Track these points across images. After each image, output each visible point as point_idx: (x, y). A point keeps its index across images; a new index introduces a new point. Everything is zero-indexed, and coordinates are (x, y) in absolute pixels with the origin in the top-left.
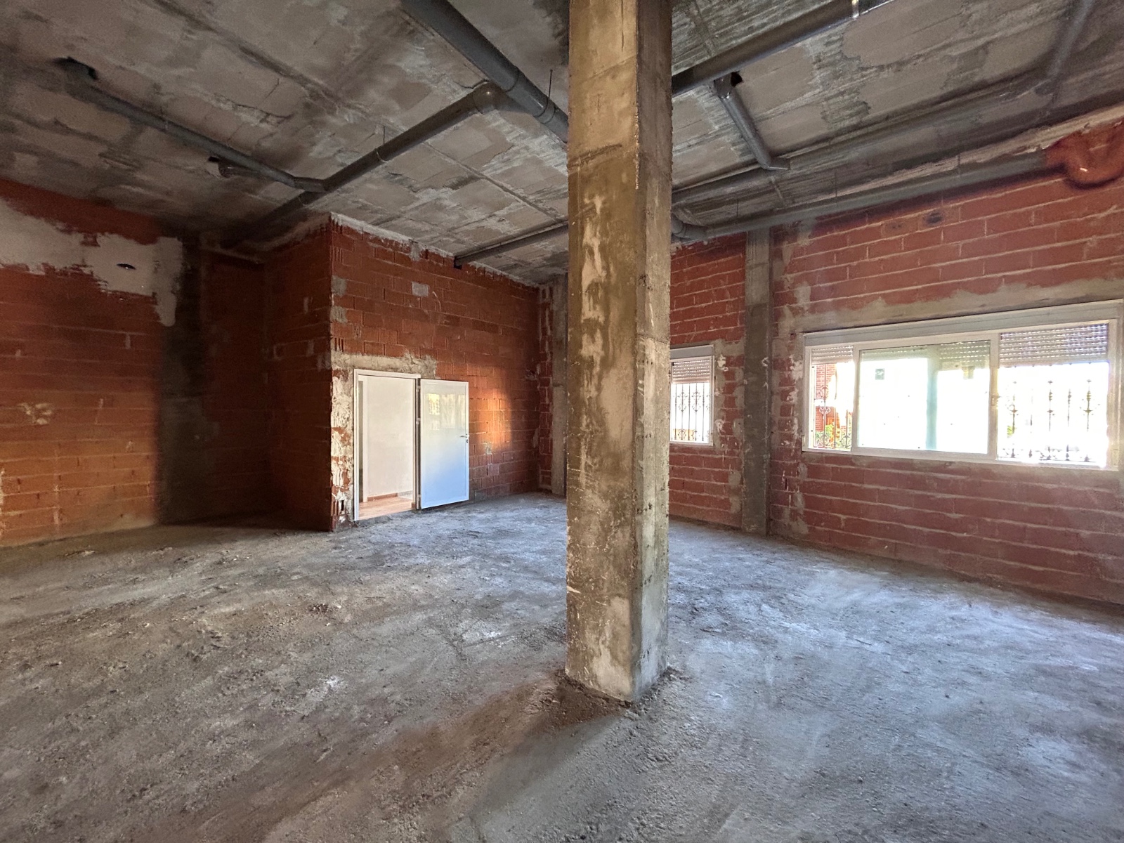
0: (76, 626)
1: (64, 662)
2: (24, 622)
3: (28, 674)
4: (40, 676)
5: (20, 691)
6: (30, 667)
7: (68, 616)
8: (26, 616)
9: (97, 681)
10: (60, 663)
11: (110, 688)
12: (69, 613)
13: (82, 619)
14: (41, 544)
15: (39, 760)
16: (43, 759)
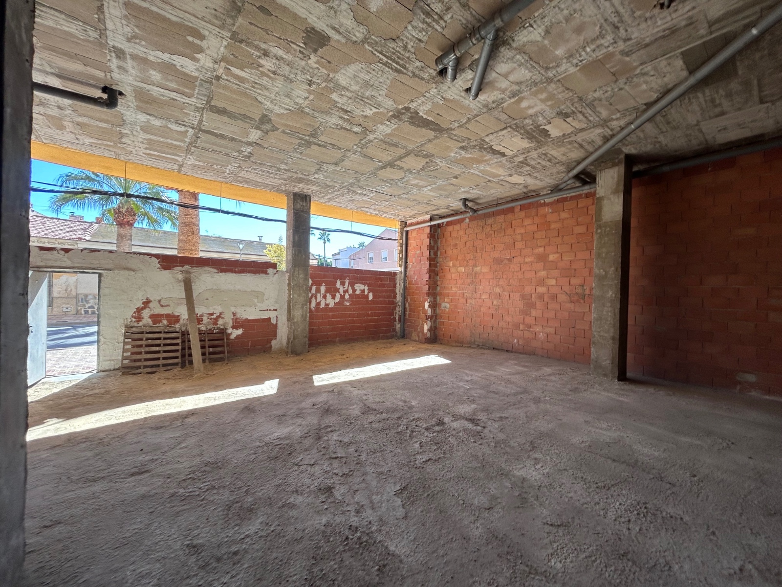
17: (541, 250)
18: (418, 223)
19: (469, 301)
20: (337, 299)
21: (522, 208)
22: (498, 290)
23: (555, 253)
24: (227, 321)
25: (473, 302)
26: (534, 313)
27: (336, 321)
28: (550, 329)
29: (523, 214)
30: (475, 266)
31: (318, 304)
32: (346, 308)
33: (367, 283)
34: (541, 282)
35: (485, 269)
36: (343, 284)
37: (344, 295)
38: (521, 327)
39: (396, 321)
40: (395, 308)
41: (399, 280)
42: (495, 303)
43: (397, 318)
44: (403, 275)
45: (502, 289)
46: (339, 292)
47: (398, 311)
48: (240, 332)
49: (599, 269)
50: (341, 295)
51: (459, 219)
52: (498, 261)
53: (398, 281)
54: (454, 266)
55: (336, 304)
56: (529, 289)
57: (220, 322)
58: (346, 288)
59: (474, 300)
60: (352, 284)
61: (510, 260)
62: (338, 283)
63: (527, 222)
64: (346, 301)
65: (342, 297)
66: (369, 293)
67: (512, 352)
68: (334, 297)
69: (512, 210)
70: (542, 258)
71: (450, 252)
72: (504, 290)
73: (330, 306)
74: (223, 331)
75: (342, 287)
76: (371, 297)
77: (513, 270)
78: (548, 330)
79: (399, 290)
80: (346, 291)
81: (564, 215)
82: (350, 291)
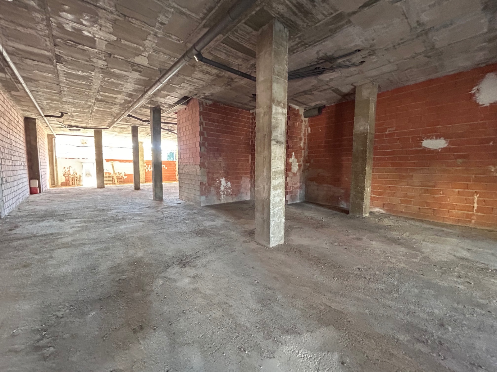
0: (487, 273)
1: (475, 284)
2: (467, 260)
3: (459, 280)
4: (463, 284)
5: (453, 284)
6: (461, 278)
7: (486, 266)
8: (469, 258)
9: (485, 302)
10: (473, 284)
11: (489, 309)
12: (487, 265)
13: (492, 271)
14: (490, 231)
15: (446, 314)
16: (447, 315)
24: (123, 174)
31: (148, 170)
40: (176, 172)
48: (126, 177)
57: (121, 174)
66: (165, 167)
74: (122, 177)
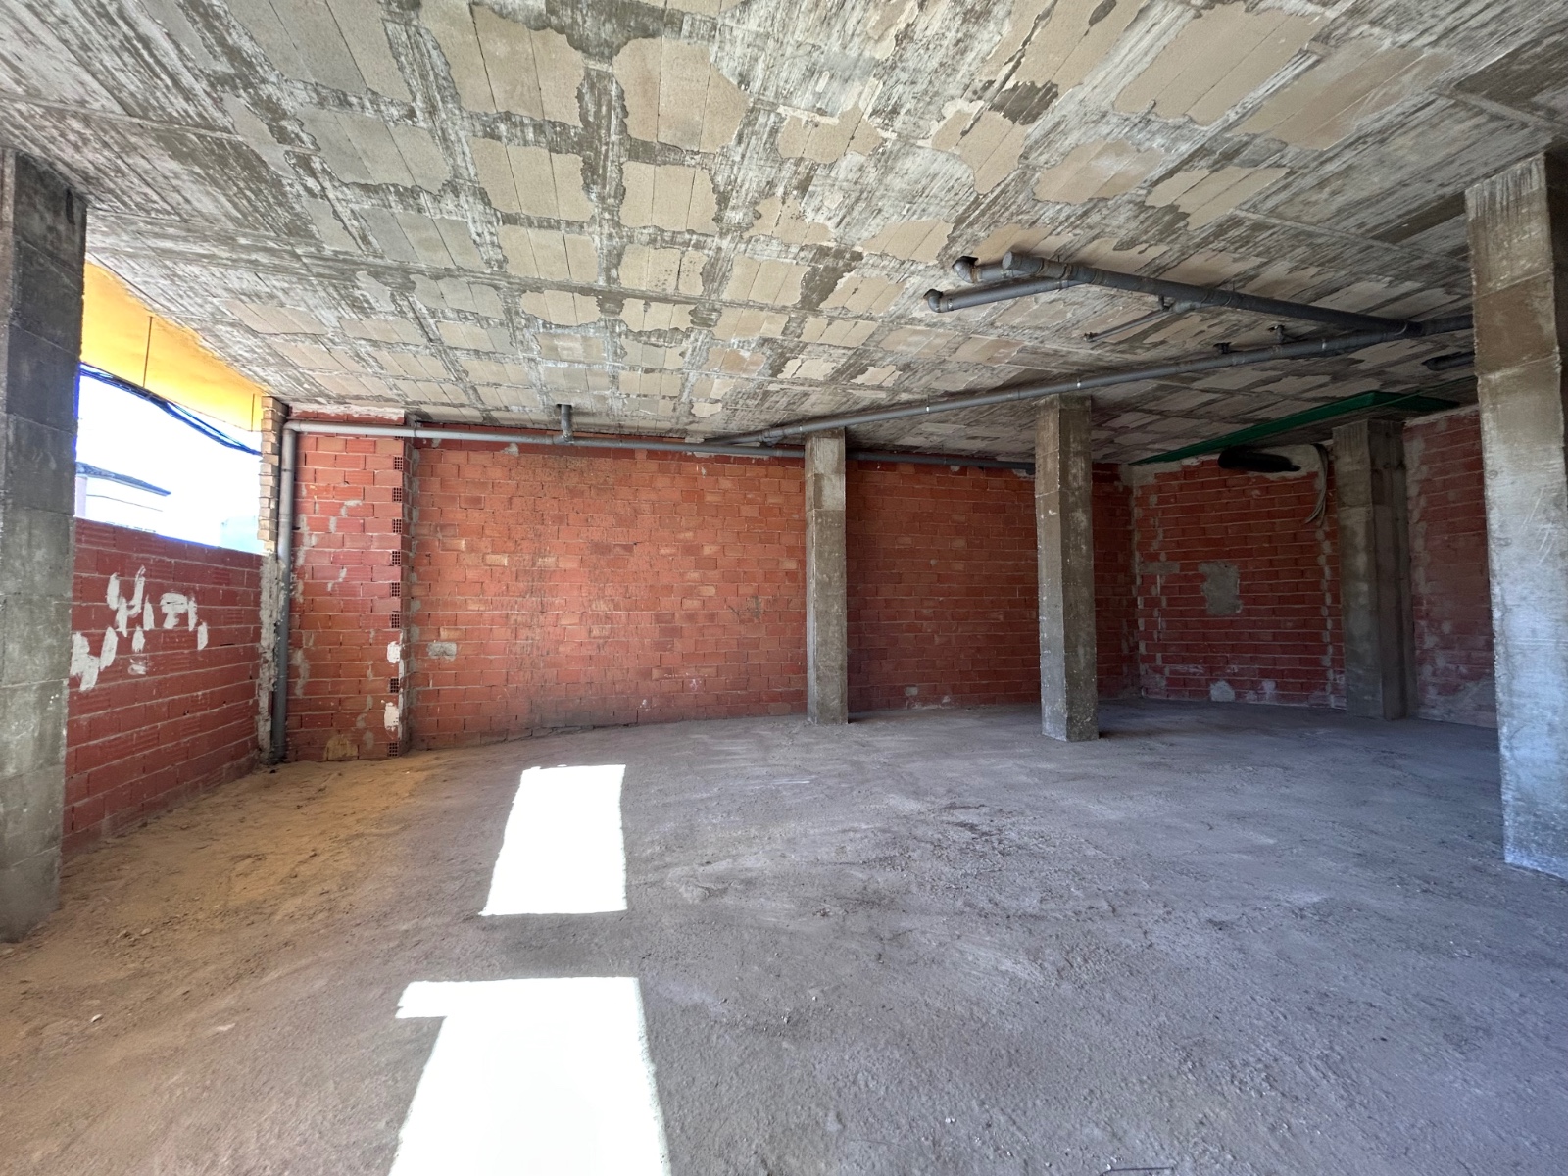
17: (689, 535)
18: (348, 421)
19: (524, 633)
20: (108, 656)
21: (651, 454)
22: (602, 607)
23: (713, 543)
25: (537, 634)
26: (678, 645)
27: (101, 747)
28: (707, 670)
29: (653, 465)
30: (539, 553)
32: (137, 690)
33: (194, 589)
34: (689, 592)
35: (569, 564)
36: (127, 592)
37: (131, 634)
38: (655, 674)
39: (258, 713)
40: (256, 672)
41: (270, 577)
42: (596, 632)
43: (264, 702)
44: (283, 566)
45: (611, 606)
46: (115, 627)
47: (267, 676)
49: (822, 574)
50: (119, 635)
51: (487, 442)
52: (600, 549)
53: (265, 584)
54: (471, 549)
55: (103, 676)
56: (667, 603)
58: (137, 610)
59: (538, 631)
60: (154, 594)
61: (628, 548)
62: (113, 587)
63: (662, 482)
64: (136, 659)
65: (125, 644)
66: (198, 624)
67: (637, 724)
68: (96, 650)
69: (630, 454)
70: (691, 549)
71: (456, 514)
72: (617, 607)
73: (83, 687)
75: (124, 603)
76: (203, 641)
77: (635, 569)
78: (705, 672)
79: (270, 611)
80: (135, 622)
81: (726, 484)
82: (149, 623)
